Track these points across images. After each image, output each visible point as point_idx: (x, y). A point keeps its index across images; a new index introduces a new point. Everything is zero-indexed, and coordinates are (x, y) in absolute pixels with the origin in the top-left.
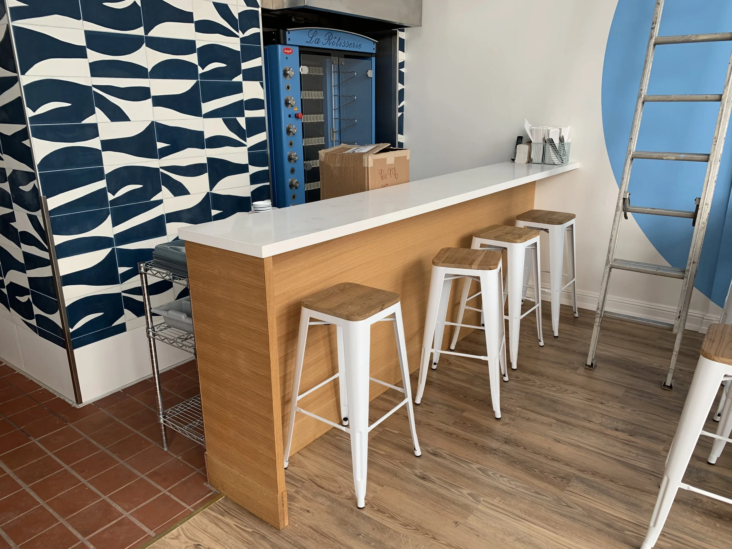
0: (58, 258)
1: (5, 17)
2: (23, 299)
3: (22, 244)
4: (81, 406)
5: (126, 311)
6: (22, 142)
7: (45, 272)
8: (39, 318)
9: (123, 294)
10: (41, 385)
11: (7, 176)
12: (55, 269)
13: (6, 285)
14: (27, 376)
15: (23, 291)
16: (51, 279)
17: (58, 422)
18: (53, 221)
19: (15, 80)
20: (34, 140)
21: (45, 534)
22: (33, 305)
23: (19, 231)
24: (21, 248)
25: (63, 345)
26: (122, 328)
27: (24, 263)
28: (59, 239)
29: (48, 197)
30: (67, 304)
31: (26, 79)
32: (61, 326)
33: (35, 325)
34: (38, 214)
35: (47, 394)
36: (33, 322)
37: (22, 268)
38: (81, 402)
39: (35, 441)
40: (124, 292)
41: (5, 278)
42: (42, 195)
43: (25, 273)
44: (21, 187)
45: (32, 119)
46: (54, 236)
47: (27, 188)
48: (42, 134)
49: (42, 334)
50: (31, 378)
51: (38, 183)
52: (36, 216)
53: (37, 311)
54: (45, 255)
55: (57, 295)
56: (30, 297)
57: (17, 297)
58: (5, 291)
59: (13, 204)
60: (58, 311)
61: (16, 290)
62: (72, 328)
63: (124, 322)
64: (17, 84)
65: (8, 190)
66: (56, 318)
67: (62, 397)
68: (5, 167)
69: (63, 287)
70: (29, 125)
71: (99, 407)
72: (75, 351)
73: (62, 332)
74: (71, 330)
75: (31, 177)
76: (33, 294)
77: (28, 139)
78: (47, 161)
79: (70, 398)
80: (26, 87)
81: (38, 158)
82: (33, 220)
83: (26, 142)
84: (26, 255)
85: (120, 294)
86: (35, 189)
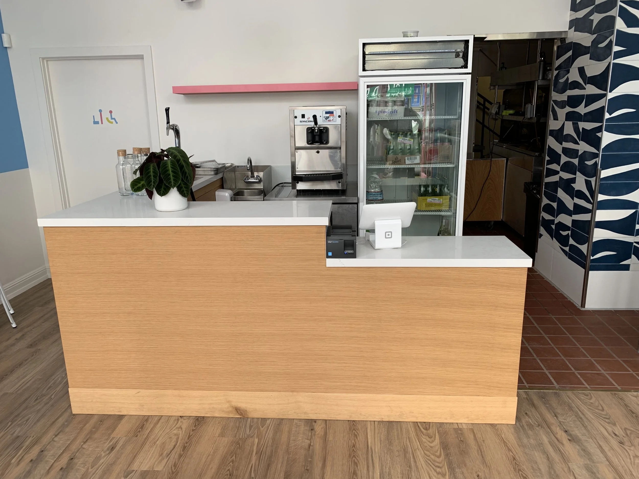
0: (598, 209)
1: (610, 57)
2: (564, 233)
3: (575, 198)
4: (583, 309)
5: (633, 256)
6: (596, 134)
7: (586, 217)
8: (572, 246)
9: (635, 244)
10: (559, 290)
11: (579, 155)
12: (593, 216)
13: (555, 223)
14: (551, 284)
15: (566, 228)
16: (589, 222)
17: (567, 313)
18: (601, 185)
19: (605, 95)
20: (605, 133)
21: (553, 359)
22: (570, 237)
23: (576, 189)
24: (573, 200)
25: (583, 266)
26: (627, 268)
27: (572, 210)
28: (601, 197)
29: (602, 170)
30: (594, 240)
31: (611, 95)
32: (586, 255)
33: (568, 250)
34: (593, 180)
35: (562, 296)
36: (567, 249)
37: (570, 213)
38: (584, 307)
39: (553, 317)
40: (635, 242)
41: (556, 218)
42: (599, 168)
43: (572, 217)
44: (586, 162)
45: (608, 120)
46: (599, 194)
47: (590, 163)
48: (610, 130)
49: (571, 258)
50: (554, 285)
51: (599, 160)
52: (590, 181)
53: (571, 242)
54: (589, 206)
55: (589, 232)
56: (570, 232)
57: (561, 232)
58: (553, 227)
59: (577, 172)
60: (587, 244)
61: (562, 226)
62: (593, 257)
63: (629, 263)
64: (605, 98)
65: (577, 163)
66: (584, 248)
67: (572, 301)
68: (579, 149)
69: (595, 229)
70: (605, 124)
71: (595, 314)
72: (591, 272)
73: (585, 257)
74: (592, 258)
75: (596, 156)
76: (573, 231)
77: (601, 132)
78: (609, 146)
79: (578, 303)
80: (610, 100)
81: (604, 144)
82: (588, 184)
83: (599, 134)
84: (575, 205)
85: (632, 243)
86: (596, 164)
